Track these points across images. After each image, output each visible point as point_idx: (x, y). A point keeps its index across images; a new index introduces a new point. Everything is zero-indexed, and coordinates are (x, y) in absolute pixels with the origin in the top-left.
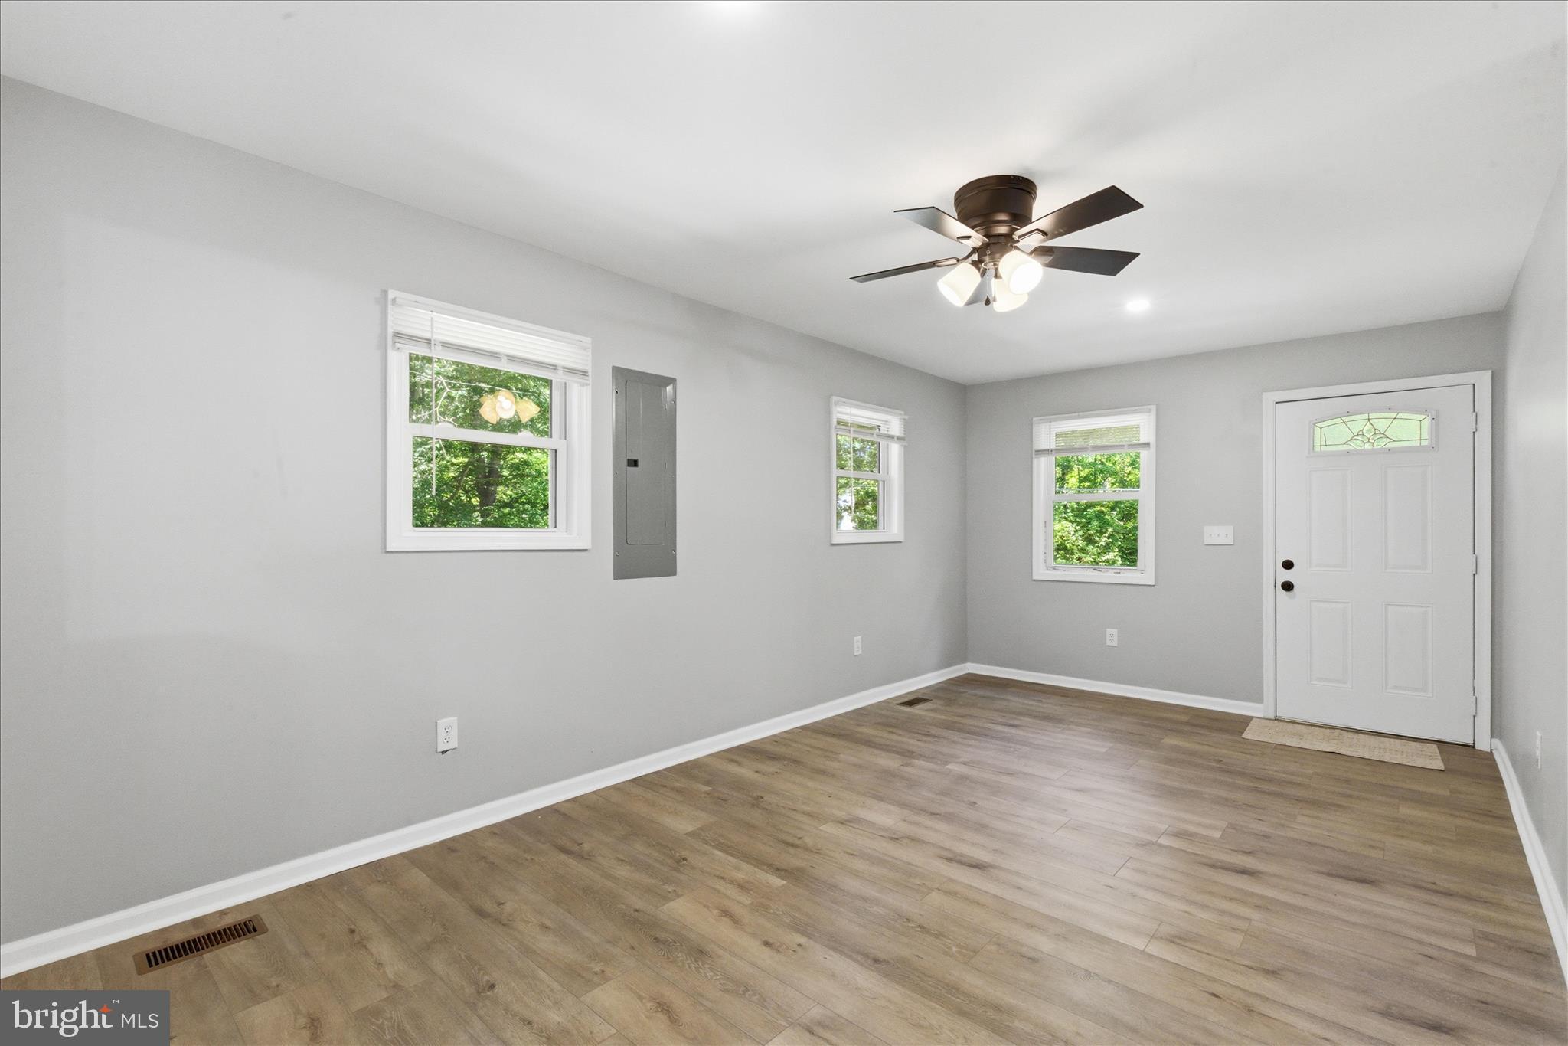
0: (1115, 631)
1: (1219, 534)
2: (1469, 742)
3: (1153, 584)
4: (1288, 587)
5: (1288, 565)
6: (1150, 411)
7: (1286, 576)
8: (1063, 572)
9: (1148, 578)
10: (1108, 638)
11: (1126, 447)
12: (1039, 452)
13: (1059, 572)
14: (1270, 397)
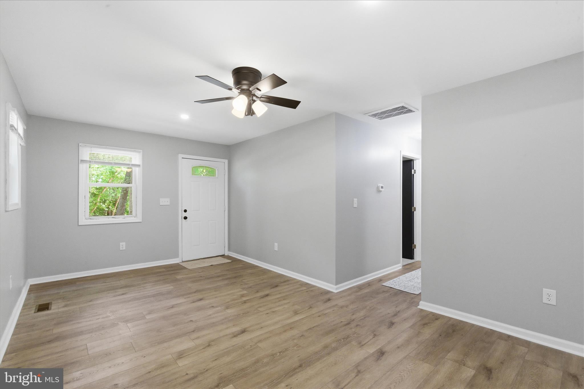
0: (124, 243)
1: (165, 201)
2: (223, 254)
3: (141, 221)
4: (185, 218)
5: (185, 211)
6: (139, 152)
7: (185, 214)
8: (96, 220)
9: (139, 219)
10: (121, 246)
11: (130, 165)
12: (82, 161)
13: (94, 220)
14: (181, 156)
